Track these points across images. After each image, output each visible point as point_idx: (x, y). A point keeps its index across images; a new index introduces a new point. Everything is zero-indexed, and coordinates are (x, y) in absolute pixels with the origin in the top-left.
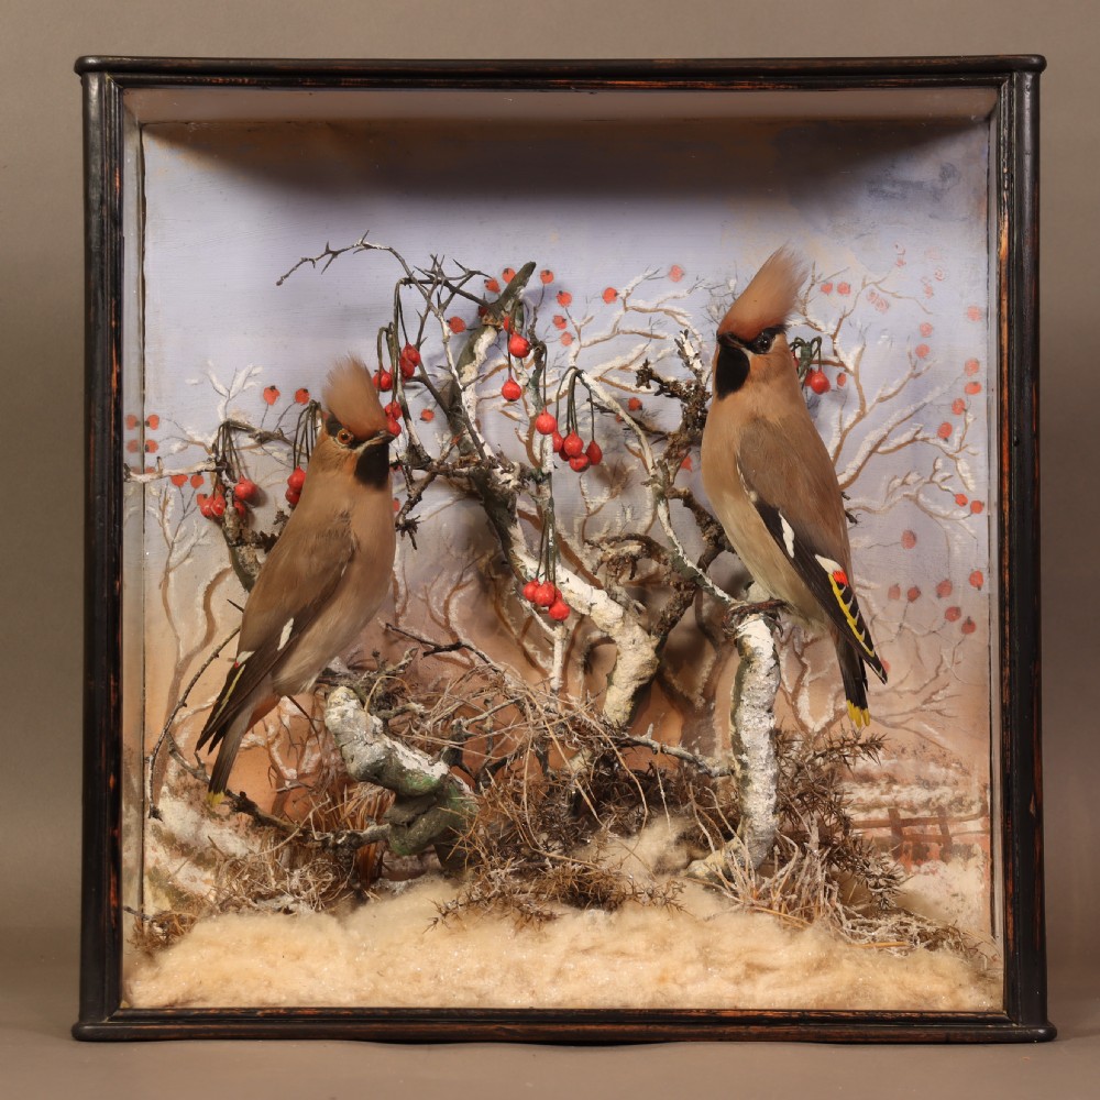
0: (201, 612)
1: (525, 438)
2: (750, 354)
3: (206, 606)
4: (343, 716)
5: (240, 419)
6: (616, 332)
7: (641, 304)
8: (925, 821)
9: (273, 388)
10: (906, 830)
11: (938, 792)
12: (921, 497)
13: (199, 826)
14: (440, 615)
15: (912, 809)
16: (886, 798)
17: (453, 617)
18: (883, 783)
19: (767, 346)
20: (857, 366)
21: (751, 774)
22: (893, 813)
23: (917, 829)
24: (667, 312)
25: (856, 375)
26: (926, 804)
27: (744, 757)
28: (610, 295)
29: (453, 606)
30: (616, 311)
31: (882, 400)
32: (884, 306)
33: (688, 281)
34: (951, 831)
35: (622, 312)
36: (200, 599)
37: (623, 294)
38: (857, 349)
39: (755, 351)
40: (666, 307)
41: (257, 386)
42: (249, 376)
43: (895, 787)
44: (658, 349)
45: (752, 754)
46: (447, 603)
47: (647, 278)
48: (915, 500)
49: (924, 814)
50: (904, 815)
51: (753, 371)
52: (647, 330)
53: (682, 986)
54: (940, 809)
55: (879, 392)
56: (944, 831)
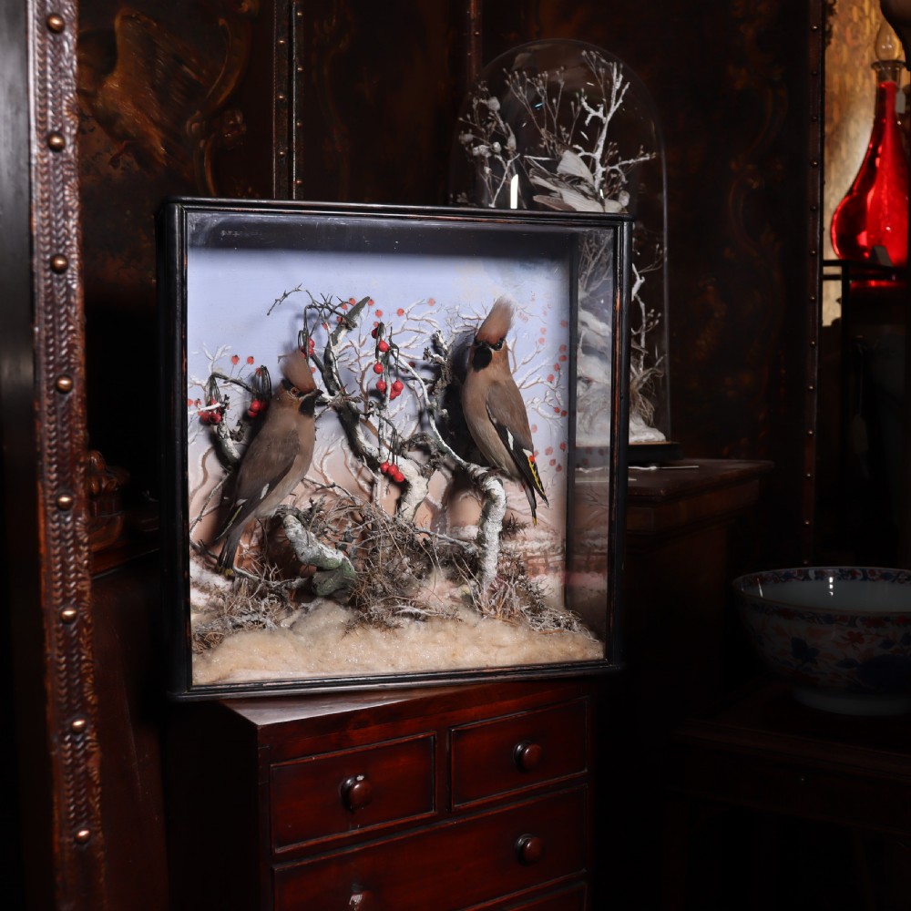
0: (201, 468)
1: (359, 381)
2: (493, 351)
3: (203, 465)
4: (296, 533)
5: (218, 372)
6: (403, 330)
7: (415, 317)
8: (539, 557)
9: (236, 356)
10: (530, 561)
11: (544, 544)
12: (540, 409)
13: (202, 573)
14: (318, 467)
15: (533, 552)
16: (521, 548)
17: (325, 469)
18: (520, 541)
19: (500, 347)
20: (513, 348)
21: (487, 552)
22: (525, 554)
23: (535, 561)
24: (427, 320)
25: (513, 352)
26: (539, 549)
27: (486, 545)
28: (400, 312)
29: (324, 464)
30: (403, 320)
31: (524, 364)
32: (526, 319)
33: (437, 306)
34: (550, 560)
35: (406, 320)
36: (200, 462)
37: (406, 311)
38: (513, 340)
39: (495, 349)
40: (427, 318)
41: (229, 355)
42: (224, 351)
43: (526, 542)
44: (422, 339)
45: (490, 543)
46: (322, 462)
47: (418, 304)
48: (537, 410)
49: (538, 554)
50: (529, 554)
51: (494, 358)
52: (418, 329)
53: (463, 657)
54: (545, 551)
55: (523, 360)
56: (546, 561)
